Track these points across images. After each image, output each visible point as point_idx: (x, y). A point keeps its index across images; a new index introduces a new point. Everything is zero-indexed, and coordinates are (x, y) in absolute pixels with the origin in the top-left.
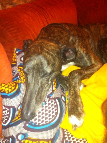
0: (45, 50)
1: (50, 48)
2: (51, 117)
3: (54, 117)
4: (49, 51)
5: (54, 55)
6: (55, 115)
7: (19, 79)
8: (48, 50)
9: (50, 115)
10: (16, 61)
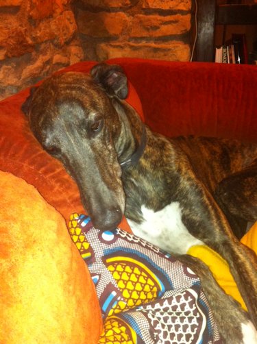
0: (62, 85)
1: (69, 79)
2: (189, 331)
3: (196, 329)
4: (71, 83)
5: (83, 87)
6: (197, 324)
7: (119, 298)
8: (67, 83)
9: (185, 327)
10: (90, 247)
